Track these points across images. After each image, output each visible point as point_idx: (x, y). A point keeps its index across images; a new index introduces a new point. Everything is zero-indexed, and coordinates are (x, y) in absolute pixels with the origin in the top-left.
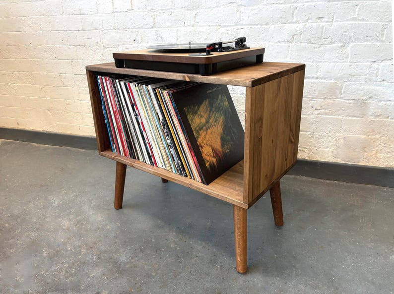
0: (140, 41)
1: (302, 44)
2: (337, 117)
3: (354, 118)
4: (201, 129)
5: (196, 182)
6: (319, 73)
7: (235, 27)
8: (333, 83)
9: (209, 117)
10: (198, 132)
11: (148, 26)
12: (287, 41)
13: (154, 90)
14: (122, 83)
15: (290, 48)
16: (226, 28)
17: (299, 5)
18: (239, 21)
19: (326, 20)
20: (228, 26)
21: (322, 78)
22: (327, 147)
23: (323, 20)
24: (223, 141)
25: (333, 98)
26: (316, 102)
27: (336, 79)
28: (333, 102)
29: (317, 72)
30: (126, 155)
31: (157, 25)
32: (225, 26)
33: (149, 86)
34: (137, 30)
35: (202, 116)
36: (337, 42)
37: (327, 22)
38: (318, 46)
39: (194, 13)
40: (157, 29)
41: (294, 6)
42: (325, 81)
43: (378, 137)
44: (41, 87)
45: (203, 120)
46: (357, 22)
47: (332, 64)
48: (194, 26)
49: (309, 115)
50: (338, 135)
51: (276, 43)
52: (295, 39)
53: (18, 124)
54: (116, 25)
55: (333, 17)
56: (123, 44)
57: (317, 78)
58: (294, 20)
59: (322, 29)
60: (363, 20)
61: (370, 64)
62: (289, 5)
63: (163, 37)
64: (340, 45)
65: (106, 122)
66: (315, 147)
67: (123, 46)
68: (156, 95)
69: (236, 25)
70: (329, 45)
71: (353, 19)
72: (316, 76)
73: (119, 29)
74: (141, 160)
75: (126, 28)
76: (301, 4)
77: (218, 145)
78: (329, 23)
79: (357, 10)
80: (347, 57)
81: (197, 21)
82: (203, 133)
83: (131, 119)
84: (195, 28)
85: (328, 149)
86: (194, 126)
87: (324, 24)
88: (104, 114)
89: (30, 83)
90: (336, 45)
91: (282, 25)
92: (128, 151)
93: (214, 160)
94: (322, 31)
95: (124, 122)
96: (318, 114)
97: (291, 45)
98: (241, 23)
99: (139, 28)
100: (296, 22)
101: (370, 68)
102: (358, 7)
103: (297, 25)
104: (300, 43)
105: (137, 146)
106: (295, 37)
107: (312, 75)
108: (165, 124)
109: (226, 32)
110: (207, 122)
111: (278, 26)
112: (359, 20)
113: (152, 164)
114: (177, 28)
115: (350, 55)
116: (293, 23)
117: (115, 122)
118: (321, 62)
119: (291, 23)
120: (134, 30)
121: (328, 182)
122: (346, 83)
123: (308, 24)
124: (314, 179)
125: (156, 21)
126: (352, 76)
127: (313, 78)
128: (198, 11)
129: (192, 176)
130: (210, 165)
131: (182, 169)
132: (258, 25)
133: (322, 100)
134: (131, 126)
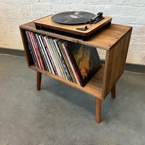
4: (80, 60)
5: (78, 85)
9: (84, 54)
10: (79, 63)
13: (57, 42)
14: (39, 36)
24: (90, 64)
30: (42, 69)
33: (54, 40)
35: (80, 54)
45: (81, 56)
65: (31, 53)
68: (58, 45)
74: (50, 72)
77: (87, 67)
82: (81, 63)
83: (45, 53)
86: (77, 60)
88: (30, 49)
92: (43, 67)
93: (86, 74)
95: (41, 54)
105: (48, 65)
108: (63, 58)
110: (83, 56)
113: (56, 74)
117: (36, 54)
129: (76, 82)
130: (85, 78)
131: (71, 79)
134: (45, 56)
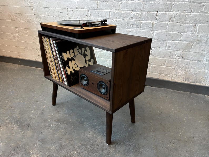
0: (89, 16)
1: (175, 23)
2: (188, 60)
3: (196, 62)
6: (181, 38)
7: (140, 12)
8: (187, 43)
11: (94, 8)
12: (167, 21)
15: (168, 24)
16: (136, 12)
17: (175, 2)
18: (143, 9)
19: (188, 11)
20: (137, 11)
21: (182, 41)
22: (181, 75)
23: (186, 11)
25: (187, 51)
26: (178, 52)
27: (189, 42)
28: (187, 53)
29: (180, 38)
31: (99, 8)
32: (135, 11)
34: (88, 10)
36: (192, 23)
37: (188, 13)
38: (183, 24)
39: (120, 3)
40: (99, 10)
41: (173, 3)
42: (184, 42)
43: (207, 71)
44: (33, 37)
46: (203, 14)
47: (188, 34)
48: (119, 10)
49: (174, 59)
50: (187, 69)
51: (161, 21)
52: (171, 20)
53: (19, 56)
54: (77, 7)
55: (192, 10)
56: (80, 17)
57: (180, 41)
58: (172, 10)
59: (186, 16)
60: (206, 13)
61: (207, 35)
62: (170, 2)
63: (102, 14)
64: (193, 24)
66: (175, 75)
67: (80, 18)
69: (141, 11)
70: (188, 25)
71: (201, 12)
72: (180, 39)
73: (78, 9)
75: (82, 9)
76: (176, 2)
78: (189, 13)
79: (204, 7)
80: (196, 31)
81: (120, 7)
84: (120, 11)
85: (181, 76)
87: (187, 13)
89: (27, 35)
90: (192, 24)
91: (165, 12)
94: (185, 17)
96: (178, 59)
97: (169, 23)
98: (144, 10)
99: (90, 9)
100: (173, 11)
101: (207, 37)
102: (205, 6)
103: (173, 13)
104: (174, 22)
106: (171, 19)
107: (178, 39)
109: (136, 14)
111: (163, 13)
112: (204, 13)
114: (110, 11)
115: (198, 30)
116: (171, 12)
118: (183, 33)
119: (170, 11)
120: (87, 10)
121: (180, 92)
122: (194, 44)
123: (179, 13)
124: (173, 90)
125: (99, 6)
126: (198, 40)
127: (178, 40)
128: (122, 2)
132: (152, 11)
133: (181, 52)
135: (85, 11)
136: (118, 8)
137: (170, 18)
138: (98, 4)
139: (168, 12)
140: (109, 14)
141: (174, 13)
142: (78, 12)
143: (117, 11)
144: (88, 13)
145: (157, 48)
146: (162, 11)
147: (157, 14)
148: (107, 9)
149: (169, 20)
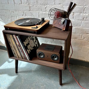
135: (22, 12)
136: (45, 10)
137: (84, 18)
138: (30, 7)
139: (81, 14)
140: (38, 14)
141: (86, 14)
142: (17, 13)
143: (44, 12)
144: (24, 13)
145: (75, 39)
146: (77, 13)
147: (73, 15)
148: (37, 11)
149: (82, 19)
